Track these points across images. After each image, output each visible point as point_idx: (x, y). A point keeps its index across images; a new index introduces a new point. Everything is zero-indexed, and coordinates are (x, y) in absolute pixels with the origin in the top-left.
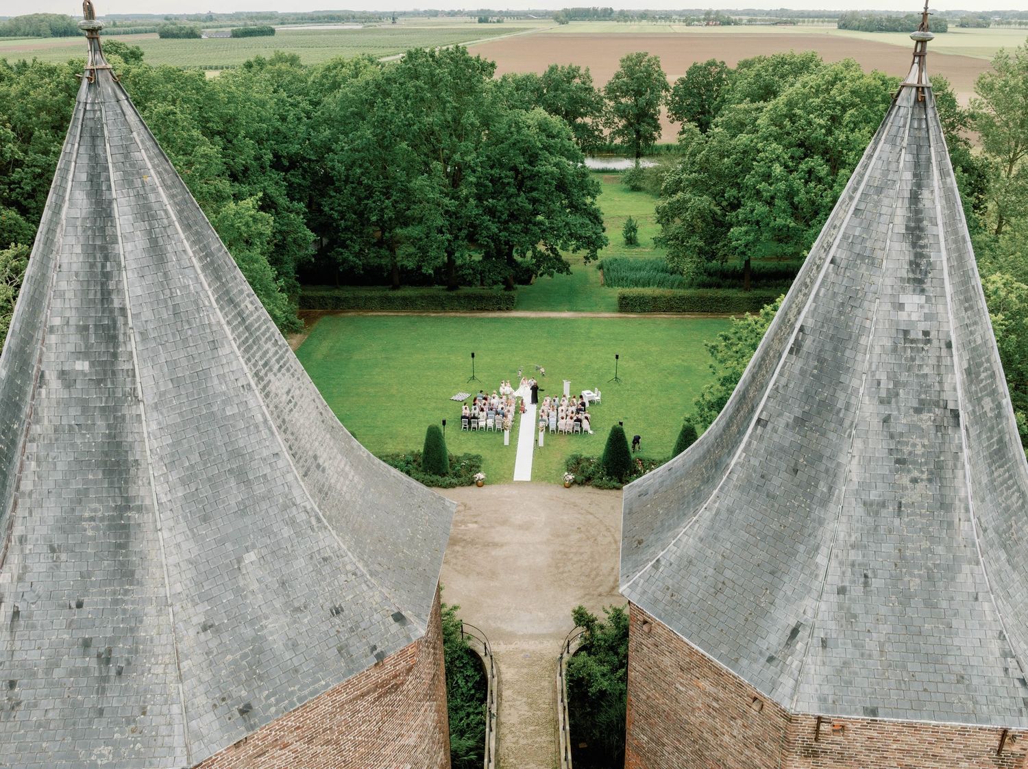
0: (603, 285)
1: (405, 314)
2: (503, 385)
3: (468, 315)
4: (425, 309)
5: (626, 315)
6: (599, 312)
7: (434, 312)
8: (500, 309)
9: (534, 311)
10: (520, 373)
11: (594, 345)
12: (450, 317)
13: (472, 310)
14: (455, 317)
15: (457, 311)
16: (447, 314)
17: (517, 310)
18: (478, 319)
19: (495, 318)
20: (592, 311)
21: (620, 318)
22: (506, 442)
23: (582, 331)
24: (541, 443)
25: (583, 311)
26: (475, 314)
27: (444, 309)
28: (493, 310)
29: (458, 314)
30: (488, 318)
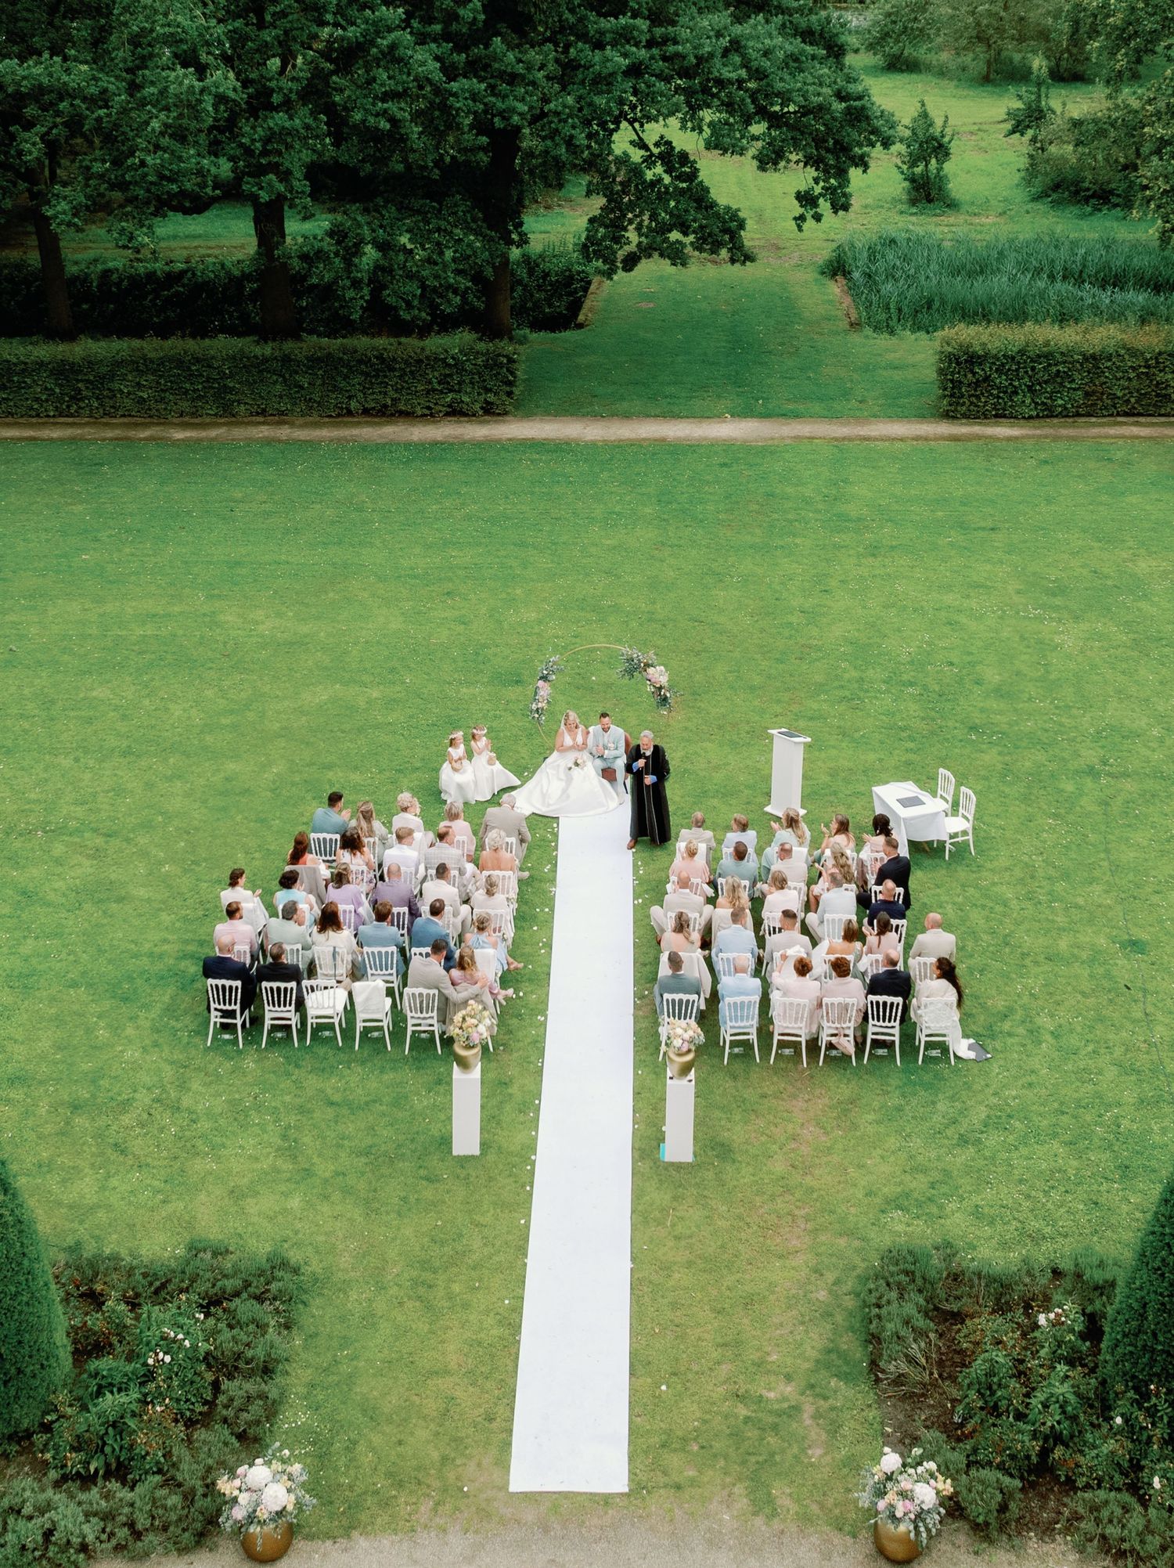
0: (855, 325)
1: (69, 432)
2: (458, 752)
3: (325, 433)
4: (149, 412)
5: (977, 429)
6: (860, 420)
7: (186, 426)
8: (456, 412)
9: (597, 416)
10: (545, 690)
11: (874, 551)
12: (250, 440)
13: (344, 414)
14: (269, 442)
15: (281, 417)
16: (239, 432)
17: (529, 415)
18: (366, 449)
19: (435, 443)
20: (833, 416)
21: (955, 439)
22: (466, 1139)
23: (808, 491)
24: (679, 1145)
25: (797, 416)
26: (355, 432)
27: (227, 412)
28: (430, 416)
29: (284, 432)
30: (408, 445)
